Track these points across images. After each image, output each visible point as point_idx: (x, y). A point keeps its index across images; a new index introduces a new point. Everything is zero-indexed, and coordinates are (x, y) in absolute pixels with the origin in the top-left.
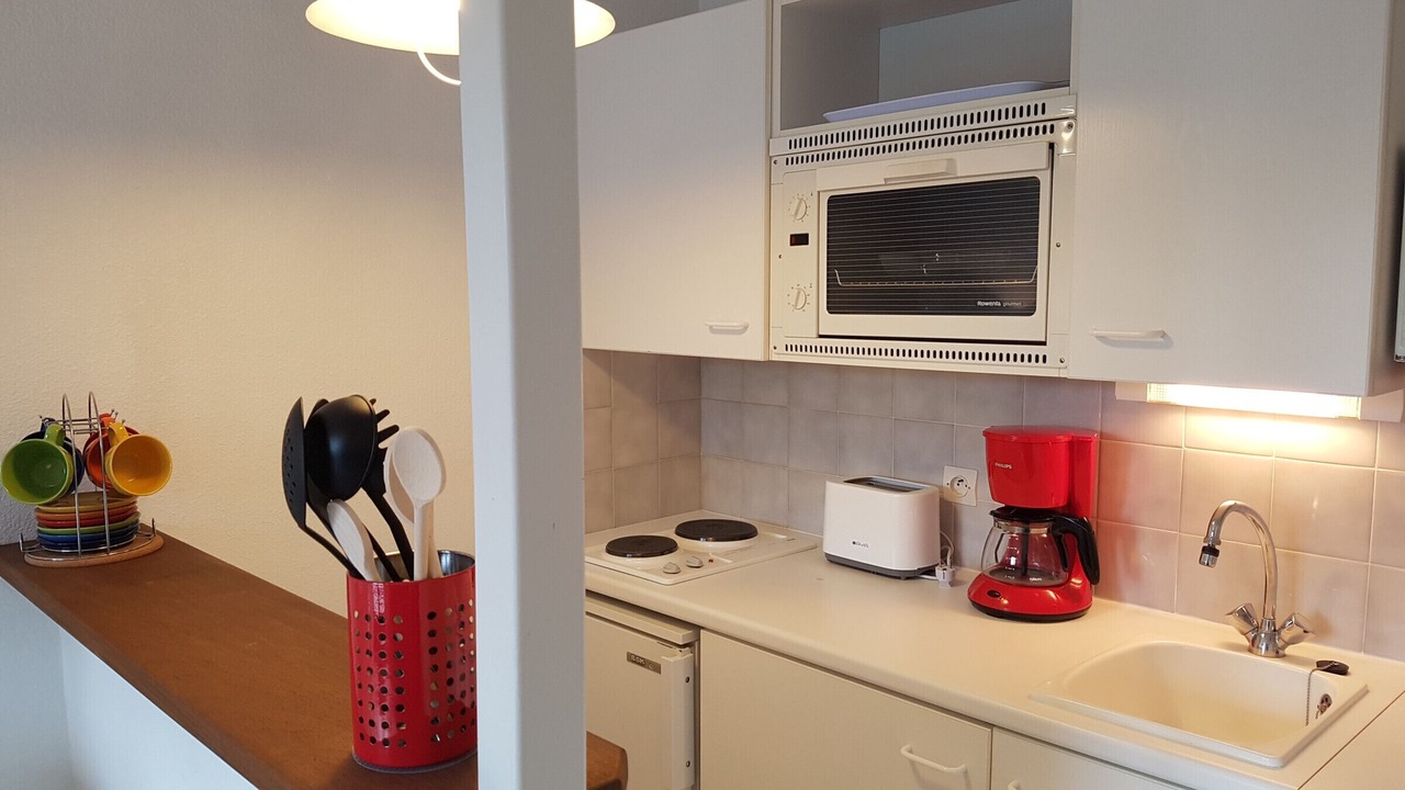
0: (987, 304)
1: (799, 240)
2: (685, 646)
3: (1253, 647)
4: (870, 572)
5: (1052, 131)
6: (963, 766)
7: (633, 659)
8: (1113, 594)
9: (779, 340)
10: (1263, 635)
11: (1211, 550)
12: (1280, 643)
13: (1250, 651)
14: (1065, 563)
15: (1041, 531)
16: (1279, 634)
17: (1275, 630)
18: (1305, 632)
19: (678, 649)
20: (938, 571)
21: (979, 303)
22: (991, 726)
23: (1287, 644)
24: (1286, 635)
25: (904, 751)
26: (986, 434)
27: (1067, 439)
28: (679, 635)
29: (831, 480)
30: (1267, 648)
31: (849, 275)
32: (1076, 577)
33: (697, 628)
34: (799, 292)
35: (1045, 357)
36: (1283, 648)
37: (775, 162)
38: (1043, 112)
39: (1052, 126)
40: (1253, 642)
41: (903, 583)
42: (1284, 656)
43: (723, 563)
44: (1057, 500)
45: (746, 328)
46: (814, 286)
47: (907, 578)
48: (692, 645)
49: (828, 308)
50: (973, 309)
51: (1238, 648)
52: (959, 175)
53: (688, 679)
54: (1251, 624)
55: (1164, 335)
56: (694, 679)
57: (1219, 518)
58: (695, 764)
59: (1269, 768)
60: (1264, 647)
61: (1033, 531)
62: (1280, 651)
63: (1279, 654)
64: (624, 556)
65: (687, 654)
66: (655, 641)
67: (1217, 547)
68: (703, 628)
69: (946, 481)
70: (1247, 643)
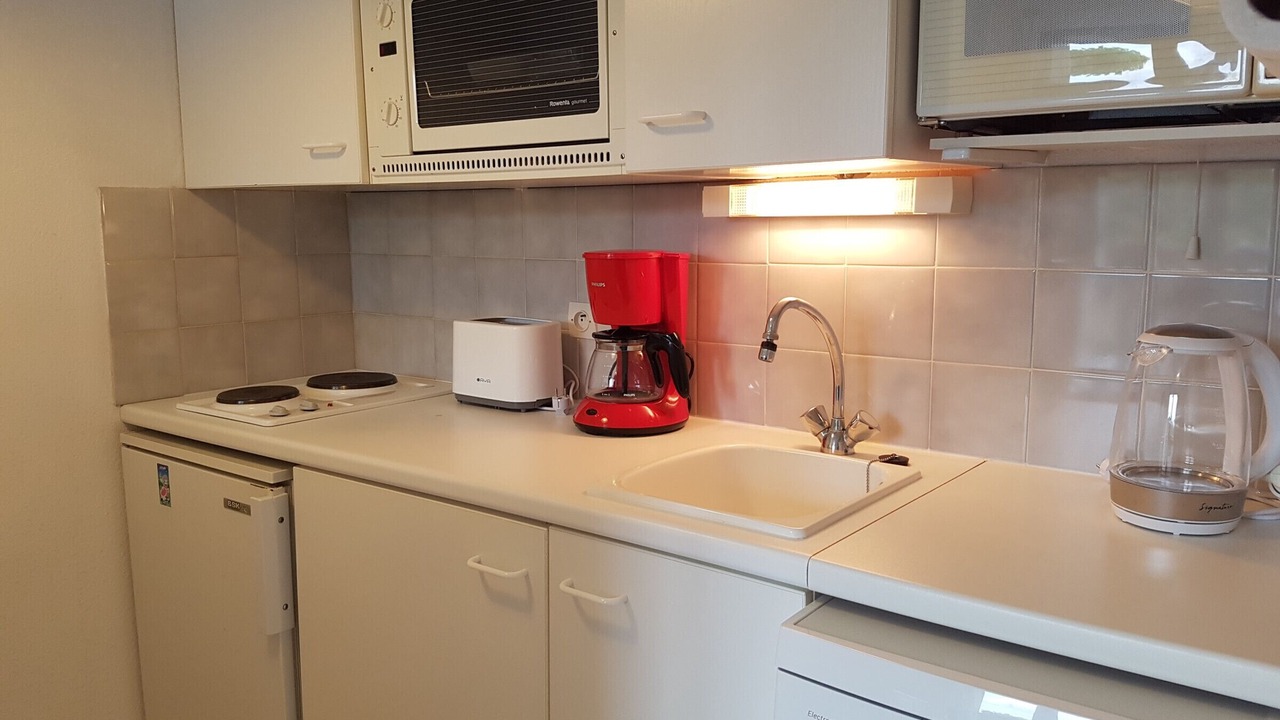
0: (558, 104)
1: (388, 49)
2: (277, 485)
3: (824, 447)
4: (493, 407)
6: (524, 570)
7: (230, 505)
8: (709, 411)
9: (377, 162)
10: (833, 436)
11: (769, 345)
12: (848, 442)
13: (822, 451)
14: (658, 380)
15: (637, 349)
16: (847, 432)
17: (844, 429)
18: (871, 428)
19: (269, 489)
20: (555, 402)
21: (551, 104)
22: (547, 524)
23: (855, 442)
24: (853, 432)
25: (471, 563)
26: (586, 255)
27: (657, 256)
28: (269, 474)
30: (837, 448)
32: (672, 394)
33: (289, 465)
34: (390, 106)
35: (608, 154)
36: (852, 446)
40: (824, 441)
41: (523, 416)
42: (854, 453)
43: (341, 406)
44: (649, 316)
45: (344, 149)
46: (405, 98)
47: (528, 411)
48: (286, 484)
49: (420, 122)
50: (547, 109)
51: (812, 449)
53: (282, 520)
54: (822, 424)
55: (705, 116)
56: (288, 519)
57: (777, 314)
58: (293, 606)
59: (794, 540)
60: (834, 447)
61: (630, 348)
62: (850, 451)
63: (846, 453)
64: (236, 403)
65: (281, 493)
66: (248, 483)
67: (775, 342)
68: (296, 465)
69: (571, 317)
70: (820, 444)
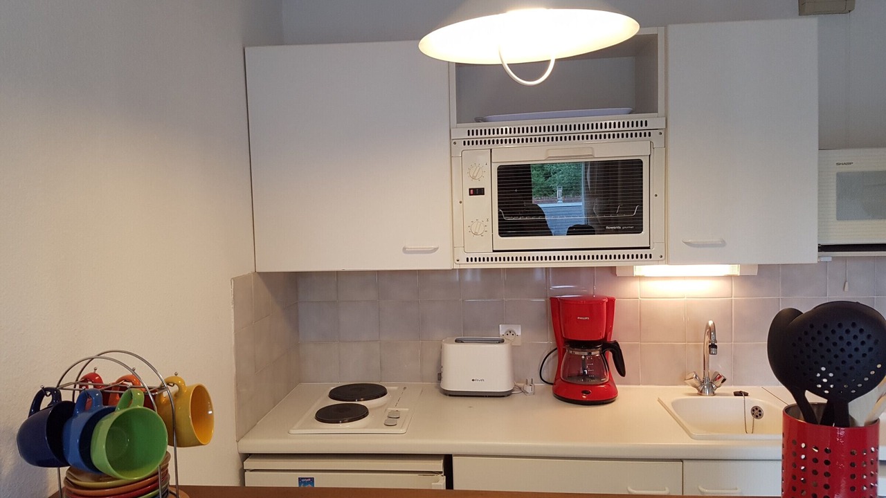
0: (612, 228)
1: (478, 192)
3: (701, 393)
4: (483, 396)
5: (650, 135)
10: (704, 386)
11: (713, 346)
12: (714, 388)
13: (701, 395)
17: (709, 383)
21: (607, 227)
22: (681, 460)
29: (447, 343)
30: (709, 392)
31: (509, 213)
35: (651, 255)
36: (716, 390)
37: (455, 143)
38: (646, 125)
39: (650, 133)
40: (702, 390)
42: (717, 393)
45: (436, 249)
46: (490, 220)
49: (499, 234)
50: (604, 231)
51: (694, 395)
52: (596, 156)
54: (699, 382)
55: (722, 241)
60: (707, 392)
61: (593, 353)
63: (714, 394)
69: (502, 333)
